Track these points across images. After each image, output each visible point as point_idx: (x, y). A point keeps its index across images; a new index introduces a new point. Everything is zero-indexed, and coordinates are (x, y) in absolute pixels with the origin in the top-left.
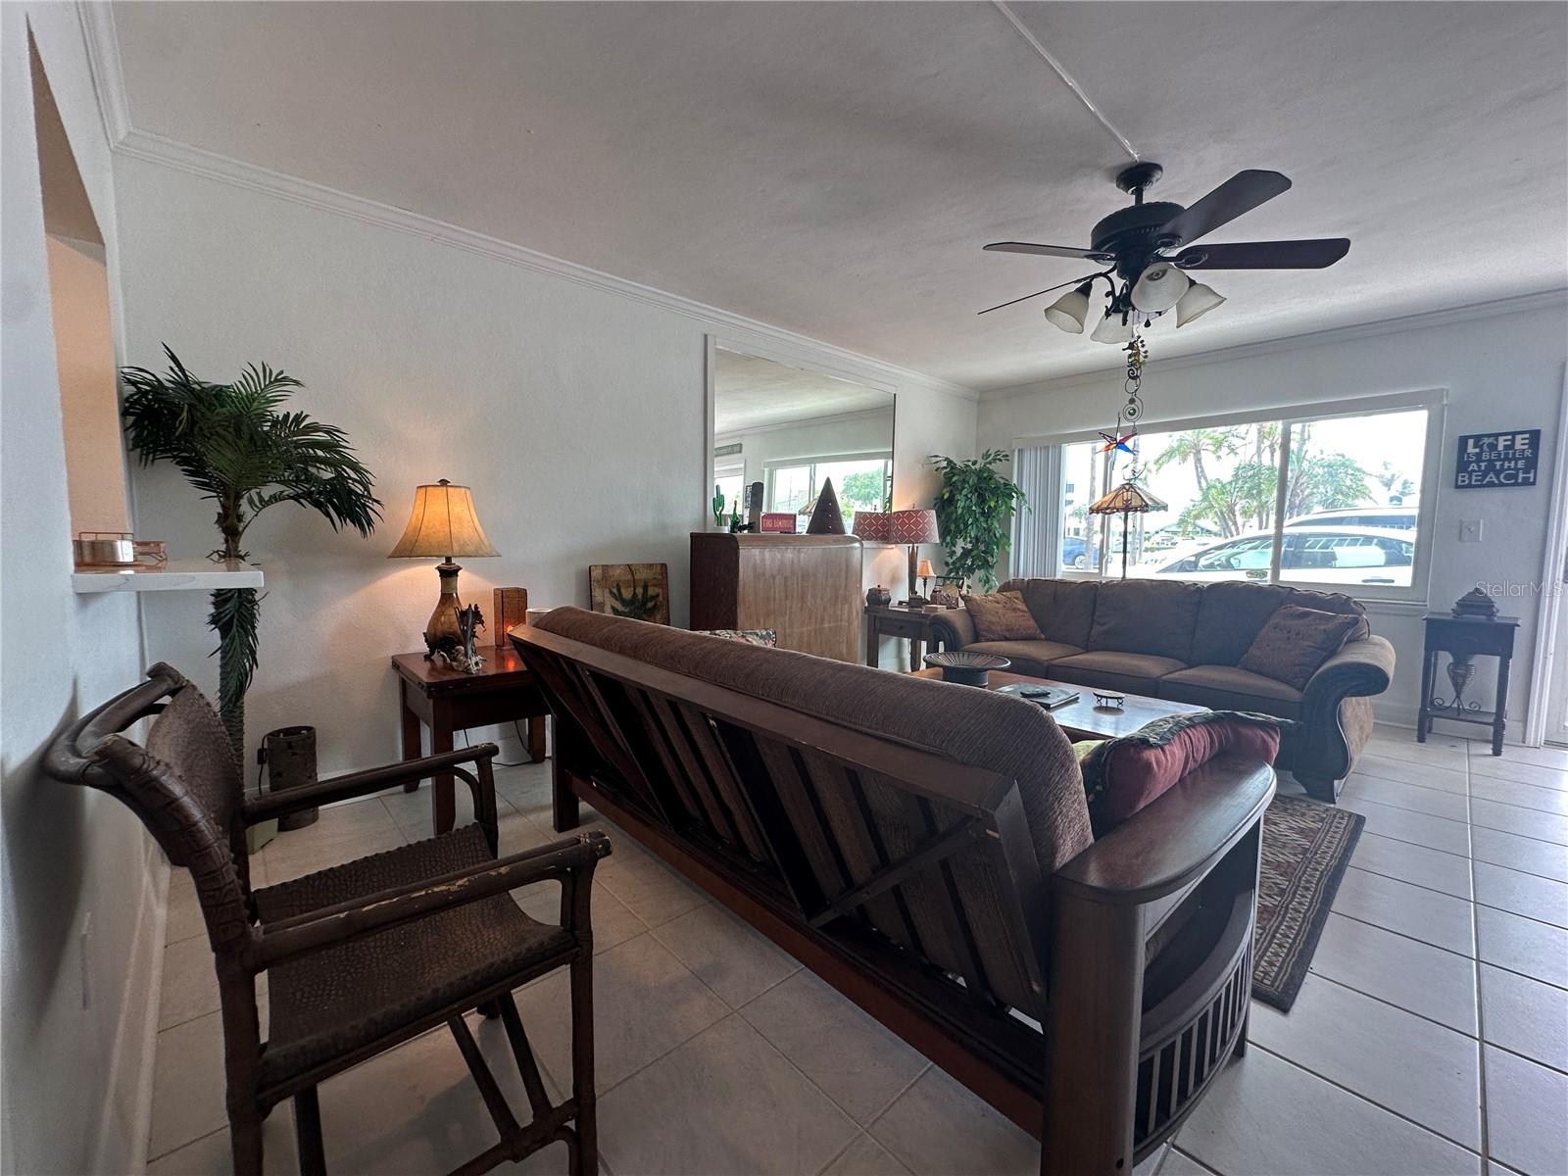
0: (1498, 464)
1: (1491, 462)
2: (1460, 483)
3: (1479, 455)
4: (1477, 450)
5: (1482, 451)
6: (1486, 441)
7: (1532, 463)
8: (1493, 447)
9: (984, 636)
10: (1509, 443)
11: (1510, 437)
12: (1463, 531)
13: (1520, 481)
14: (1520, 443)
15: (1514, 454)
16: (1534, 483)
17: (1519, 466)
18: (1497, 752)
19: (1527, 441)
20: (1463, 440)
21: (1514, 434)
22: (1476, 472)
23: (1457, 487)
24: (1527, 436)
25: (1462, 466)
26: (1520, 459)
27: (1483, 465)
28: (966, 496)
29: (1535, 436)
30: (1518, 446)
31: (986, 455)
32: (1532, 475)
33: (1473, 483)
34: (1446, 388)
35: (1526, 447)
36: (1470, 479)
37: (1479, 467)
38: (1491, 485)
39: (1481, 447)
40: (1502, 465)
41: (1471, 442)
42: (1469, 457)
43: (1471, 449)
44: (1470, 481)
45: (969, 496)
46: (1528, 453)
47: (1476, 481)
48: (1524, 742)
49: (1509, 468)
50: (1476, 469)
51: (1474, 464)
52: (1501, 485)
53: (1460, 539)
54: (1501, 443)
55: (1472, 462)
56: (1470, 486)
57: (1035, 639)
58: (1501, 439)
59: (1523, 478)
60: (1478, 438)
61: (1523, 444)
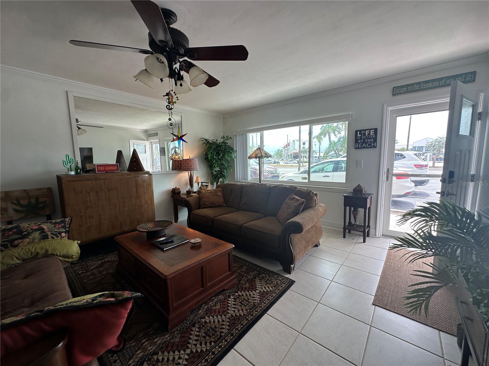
0: (366, 140)
1: (364, 139)
2: (356, 147)
3: (361, 137)
4: (360, 135)
5: (361, 135)
6: (363, 132)
7: (375, 140)
8: (365, 134)
9: (201, 207)
10: (369, 133)
11: (369, 131)
12: (357, 163)
13: (372, 146)
14: (372, 133)
15: (370, 136)
16: (376, 147)
17: (372, 141)
18: (364, 241)
19: (374, 132)
20: (356, 132)
21: (370, 130)
22: (360, 143)
23: (355, 148)
24: (374, 130)
25: (356, 141)
26: (372, 138)
27: (362, 140)
28: (211, 152)
29: (376, 130)
30: (371, 134)
31: (223, 137)
32: (375, 144)
33: (360, 147)
34: (351, 113)
35: (373, 134)
36: (359, 145)
37: (361, 141)
38: (364, 147)
39: (361, 134)
40: (367, 141)
41: (358, 132)
42: (358, 138)
43: (359, 135)
44: (359, 146)
45: (213, 153)
46: (374, 136)
47: (360, 146)
48: (375, 236)
49: (369, 142)
50: (360, 142)
51: (360, 140)
52: (367, 147)
53: (357, 166)
54: (367, 133)
55: (359, 139)
56: (359, 148)
57: (222, 206)
58: (367, 131)
59: (373, 145)
60: (360, 131)
61: (373, 133)
